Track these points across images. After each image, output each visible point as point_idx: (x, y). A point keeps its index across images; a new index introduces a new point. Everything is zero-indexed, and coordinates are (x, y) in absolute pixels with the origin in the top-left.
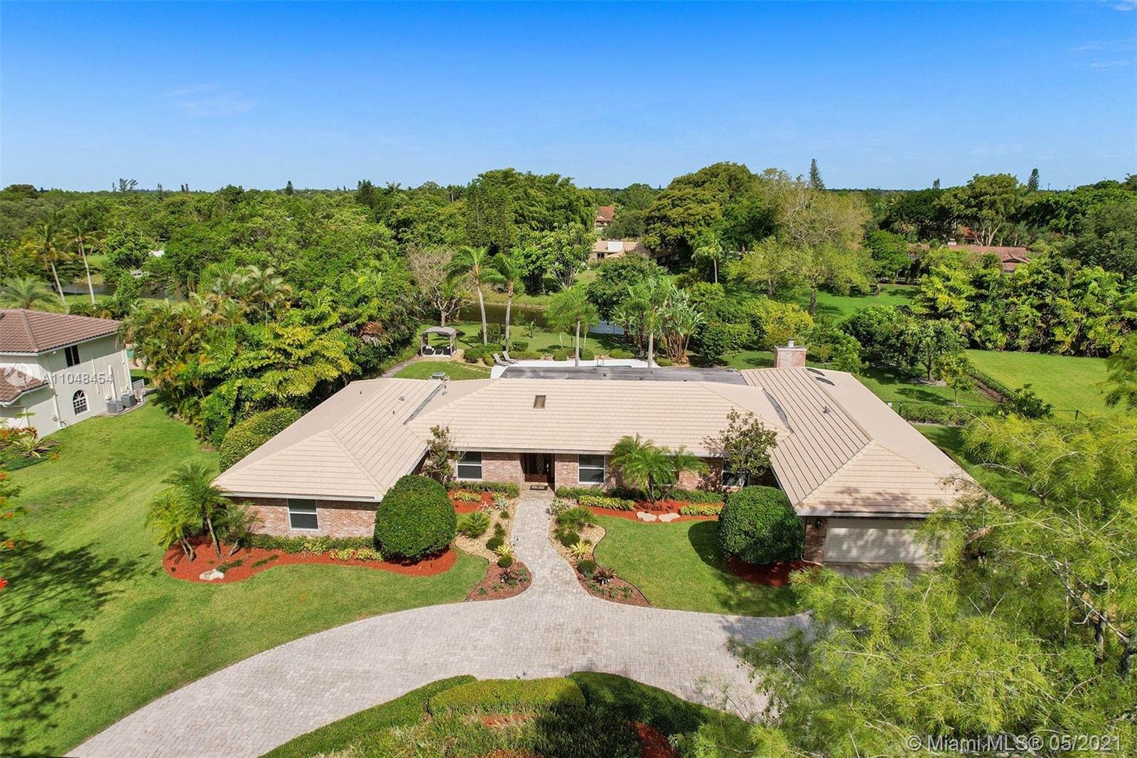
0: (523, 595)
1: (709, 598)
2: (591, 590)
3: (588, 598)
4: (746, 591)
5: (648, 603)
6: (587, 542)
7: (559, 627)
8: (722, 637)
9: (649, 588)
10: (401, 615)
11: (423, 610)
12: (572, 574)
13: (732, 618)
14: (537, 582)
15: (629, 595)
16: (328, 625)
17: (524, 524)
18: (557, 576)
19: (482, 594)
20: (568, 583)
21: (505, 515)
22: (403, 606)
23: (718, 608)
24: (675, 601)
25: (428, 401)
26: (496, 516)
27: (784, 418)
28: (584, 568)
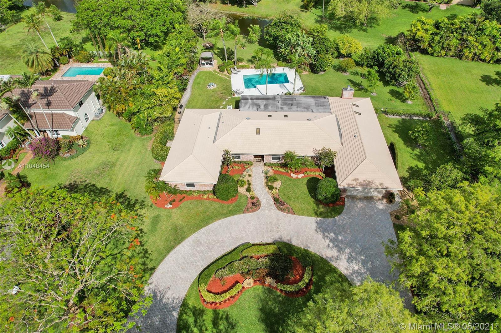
0: (259, 210)
2: (278, 208)
3: (278, 212)
4: (322, 209)
5: (294, 213)
6: (276, 188)
7: (270, 223)
8: (314, 226)
9: (295, 207)
10: (228, 219)
11: (232, 217)
12: (272, 202)
13: (319, 219)
14: (262, 205)
15: (289, 211)
16: (207, 224)
17: (256, 179)
18: (268, 203)
19: (247, 211)
20: (271, 205)
21: (250, 176)
22: (225, 215)
24: (302, 212)
25: (218, 126)
26: (247, 176)
27: (341, 136)
28: (276, 200)
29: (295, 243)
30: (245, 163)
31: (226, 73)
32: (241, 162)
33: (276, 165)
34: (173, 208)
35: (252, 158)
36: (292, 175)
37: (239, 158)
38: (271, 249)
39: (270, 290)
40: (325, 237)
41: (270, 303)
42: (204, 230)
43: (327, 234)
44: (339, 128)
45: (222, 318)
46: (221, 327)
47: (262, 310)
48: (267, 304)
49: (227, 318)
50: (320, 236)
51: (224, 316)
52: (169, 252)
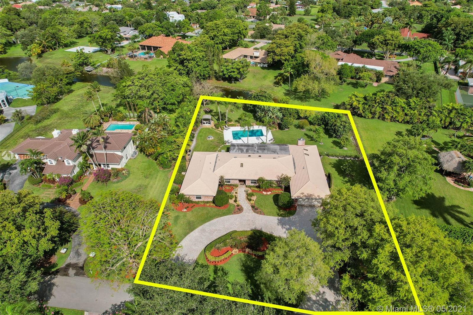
0: (242, 213)
1: (275, 213)
2: (254, 211)
3: (254, 213)
4: (282, 212)
5: (264, 214)
6: (253, 200)
7: (249, 220)
8: (277, 221)
9: (265, 211)
10: (222, 218)
11: (225, 217)
12: (250, 208)
13: (280, 218)
14: (244, 210)
15: (261, 213)
16: (209, 220)
17: (240, 195)
18: (248, 208)
19: (235, 213)
20: (250, 210)
21: (236, 193)
22: (221, 216)
23: (277, 215)
24: (269, 214)
25: (216, 162)
26: (234, 193)
27: (295, 168)
28: (253, 207)
29: (264, 230)
30: (233, 185)
31: (220, 129)
32: (231, 185)
33: (253, 187)
34: (187, 211)
35: (237, 182)
36: (264, 192)
37: (229, 182)
38: (249, 234)
39: (249, 255)
40: (283, 227)
41: (248, 262)
42: (207, 223)
43: (284, 226)
44: (294, 164)
45: (219, 270)
46: (219, 274)
47: (243, 265)
48: (246, 262)
49: (223, 270)
50: (280, 227)
51: (221, 269)
52: (186, 236)
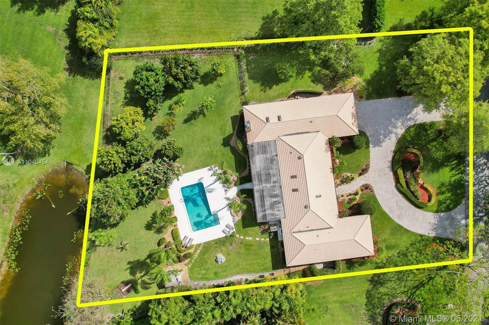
0: (371, 184)
1: (366, 150)
7: (379, 175)
11: (379, 200)
12: (362, 177)
14: (366, 183)
18: (363, 179)
19: (372, 191)
20: (365, 177)
21: (342, 196)
23: (368, 149)
27: (310, 132)
28: (360, 174)
39: (422, 169)
41: (429, 168)
47: (433, 171)
